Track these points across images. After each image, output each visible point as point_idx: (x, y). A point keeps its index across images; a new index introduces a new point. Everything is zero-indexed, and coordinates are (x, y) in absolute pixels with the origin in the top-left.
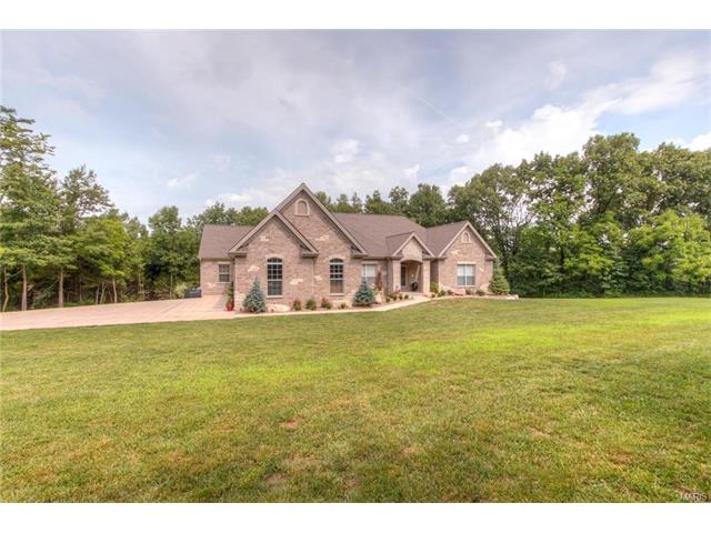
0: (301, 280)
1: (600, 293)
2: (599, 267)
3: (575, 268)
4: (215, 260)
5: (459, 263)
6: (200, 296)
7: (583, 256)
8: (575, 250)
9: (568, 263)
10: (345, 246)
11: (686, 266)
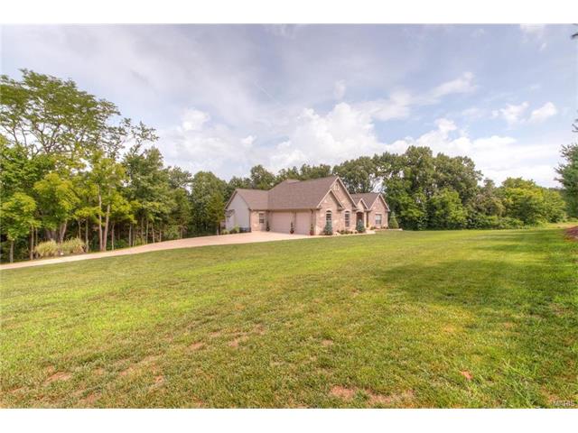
0: (337, 221)
1: (416, 229)
2: (417, 215)
3: (406, 216)
4: (257, 211)
5: (375, 213)
6: (250, 231)
7: (409, 210)
8: (406, 206)
9: (403, 213)
10: (350, 205)
11: (453, 215)
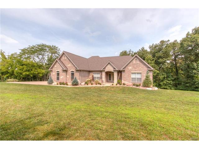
0: (63, 77)
5: (132, 72)
